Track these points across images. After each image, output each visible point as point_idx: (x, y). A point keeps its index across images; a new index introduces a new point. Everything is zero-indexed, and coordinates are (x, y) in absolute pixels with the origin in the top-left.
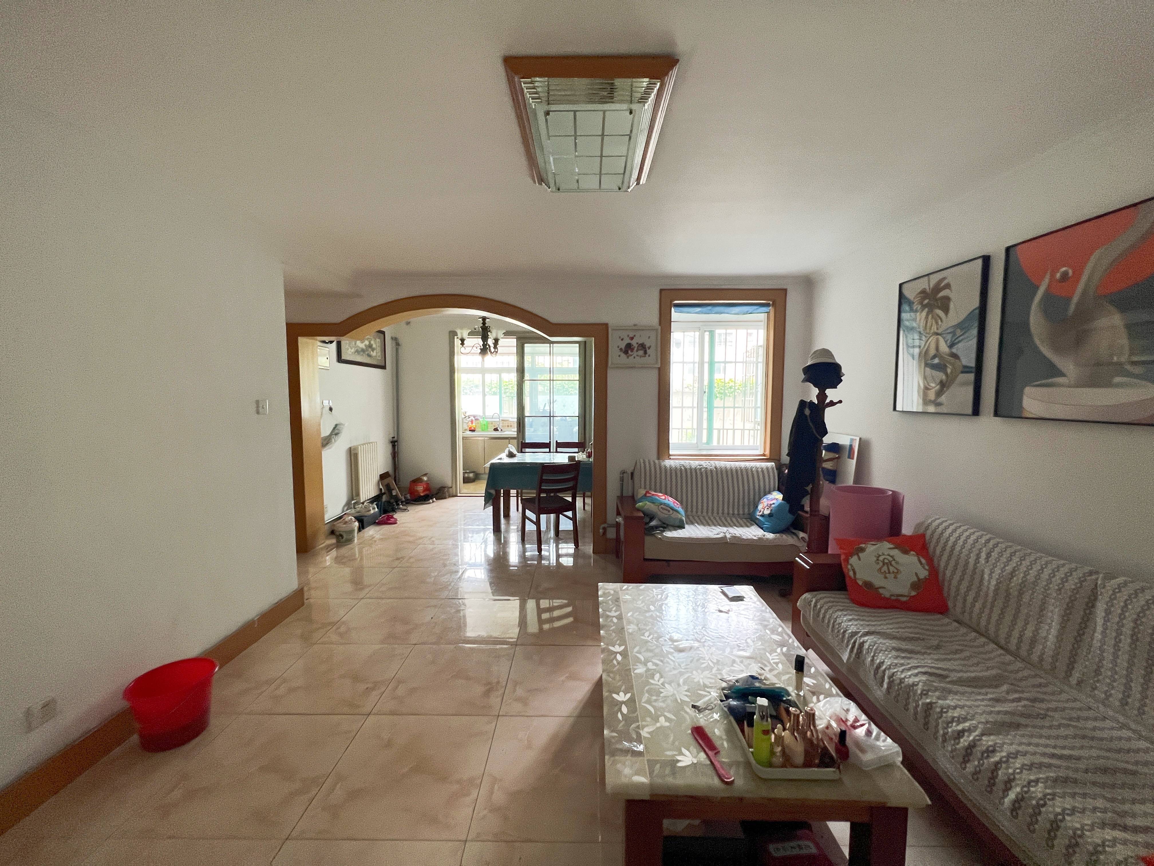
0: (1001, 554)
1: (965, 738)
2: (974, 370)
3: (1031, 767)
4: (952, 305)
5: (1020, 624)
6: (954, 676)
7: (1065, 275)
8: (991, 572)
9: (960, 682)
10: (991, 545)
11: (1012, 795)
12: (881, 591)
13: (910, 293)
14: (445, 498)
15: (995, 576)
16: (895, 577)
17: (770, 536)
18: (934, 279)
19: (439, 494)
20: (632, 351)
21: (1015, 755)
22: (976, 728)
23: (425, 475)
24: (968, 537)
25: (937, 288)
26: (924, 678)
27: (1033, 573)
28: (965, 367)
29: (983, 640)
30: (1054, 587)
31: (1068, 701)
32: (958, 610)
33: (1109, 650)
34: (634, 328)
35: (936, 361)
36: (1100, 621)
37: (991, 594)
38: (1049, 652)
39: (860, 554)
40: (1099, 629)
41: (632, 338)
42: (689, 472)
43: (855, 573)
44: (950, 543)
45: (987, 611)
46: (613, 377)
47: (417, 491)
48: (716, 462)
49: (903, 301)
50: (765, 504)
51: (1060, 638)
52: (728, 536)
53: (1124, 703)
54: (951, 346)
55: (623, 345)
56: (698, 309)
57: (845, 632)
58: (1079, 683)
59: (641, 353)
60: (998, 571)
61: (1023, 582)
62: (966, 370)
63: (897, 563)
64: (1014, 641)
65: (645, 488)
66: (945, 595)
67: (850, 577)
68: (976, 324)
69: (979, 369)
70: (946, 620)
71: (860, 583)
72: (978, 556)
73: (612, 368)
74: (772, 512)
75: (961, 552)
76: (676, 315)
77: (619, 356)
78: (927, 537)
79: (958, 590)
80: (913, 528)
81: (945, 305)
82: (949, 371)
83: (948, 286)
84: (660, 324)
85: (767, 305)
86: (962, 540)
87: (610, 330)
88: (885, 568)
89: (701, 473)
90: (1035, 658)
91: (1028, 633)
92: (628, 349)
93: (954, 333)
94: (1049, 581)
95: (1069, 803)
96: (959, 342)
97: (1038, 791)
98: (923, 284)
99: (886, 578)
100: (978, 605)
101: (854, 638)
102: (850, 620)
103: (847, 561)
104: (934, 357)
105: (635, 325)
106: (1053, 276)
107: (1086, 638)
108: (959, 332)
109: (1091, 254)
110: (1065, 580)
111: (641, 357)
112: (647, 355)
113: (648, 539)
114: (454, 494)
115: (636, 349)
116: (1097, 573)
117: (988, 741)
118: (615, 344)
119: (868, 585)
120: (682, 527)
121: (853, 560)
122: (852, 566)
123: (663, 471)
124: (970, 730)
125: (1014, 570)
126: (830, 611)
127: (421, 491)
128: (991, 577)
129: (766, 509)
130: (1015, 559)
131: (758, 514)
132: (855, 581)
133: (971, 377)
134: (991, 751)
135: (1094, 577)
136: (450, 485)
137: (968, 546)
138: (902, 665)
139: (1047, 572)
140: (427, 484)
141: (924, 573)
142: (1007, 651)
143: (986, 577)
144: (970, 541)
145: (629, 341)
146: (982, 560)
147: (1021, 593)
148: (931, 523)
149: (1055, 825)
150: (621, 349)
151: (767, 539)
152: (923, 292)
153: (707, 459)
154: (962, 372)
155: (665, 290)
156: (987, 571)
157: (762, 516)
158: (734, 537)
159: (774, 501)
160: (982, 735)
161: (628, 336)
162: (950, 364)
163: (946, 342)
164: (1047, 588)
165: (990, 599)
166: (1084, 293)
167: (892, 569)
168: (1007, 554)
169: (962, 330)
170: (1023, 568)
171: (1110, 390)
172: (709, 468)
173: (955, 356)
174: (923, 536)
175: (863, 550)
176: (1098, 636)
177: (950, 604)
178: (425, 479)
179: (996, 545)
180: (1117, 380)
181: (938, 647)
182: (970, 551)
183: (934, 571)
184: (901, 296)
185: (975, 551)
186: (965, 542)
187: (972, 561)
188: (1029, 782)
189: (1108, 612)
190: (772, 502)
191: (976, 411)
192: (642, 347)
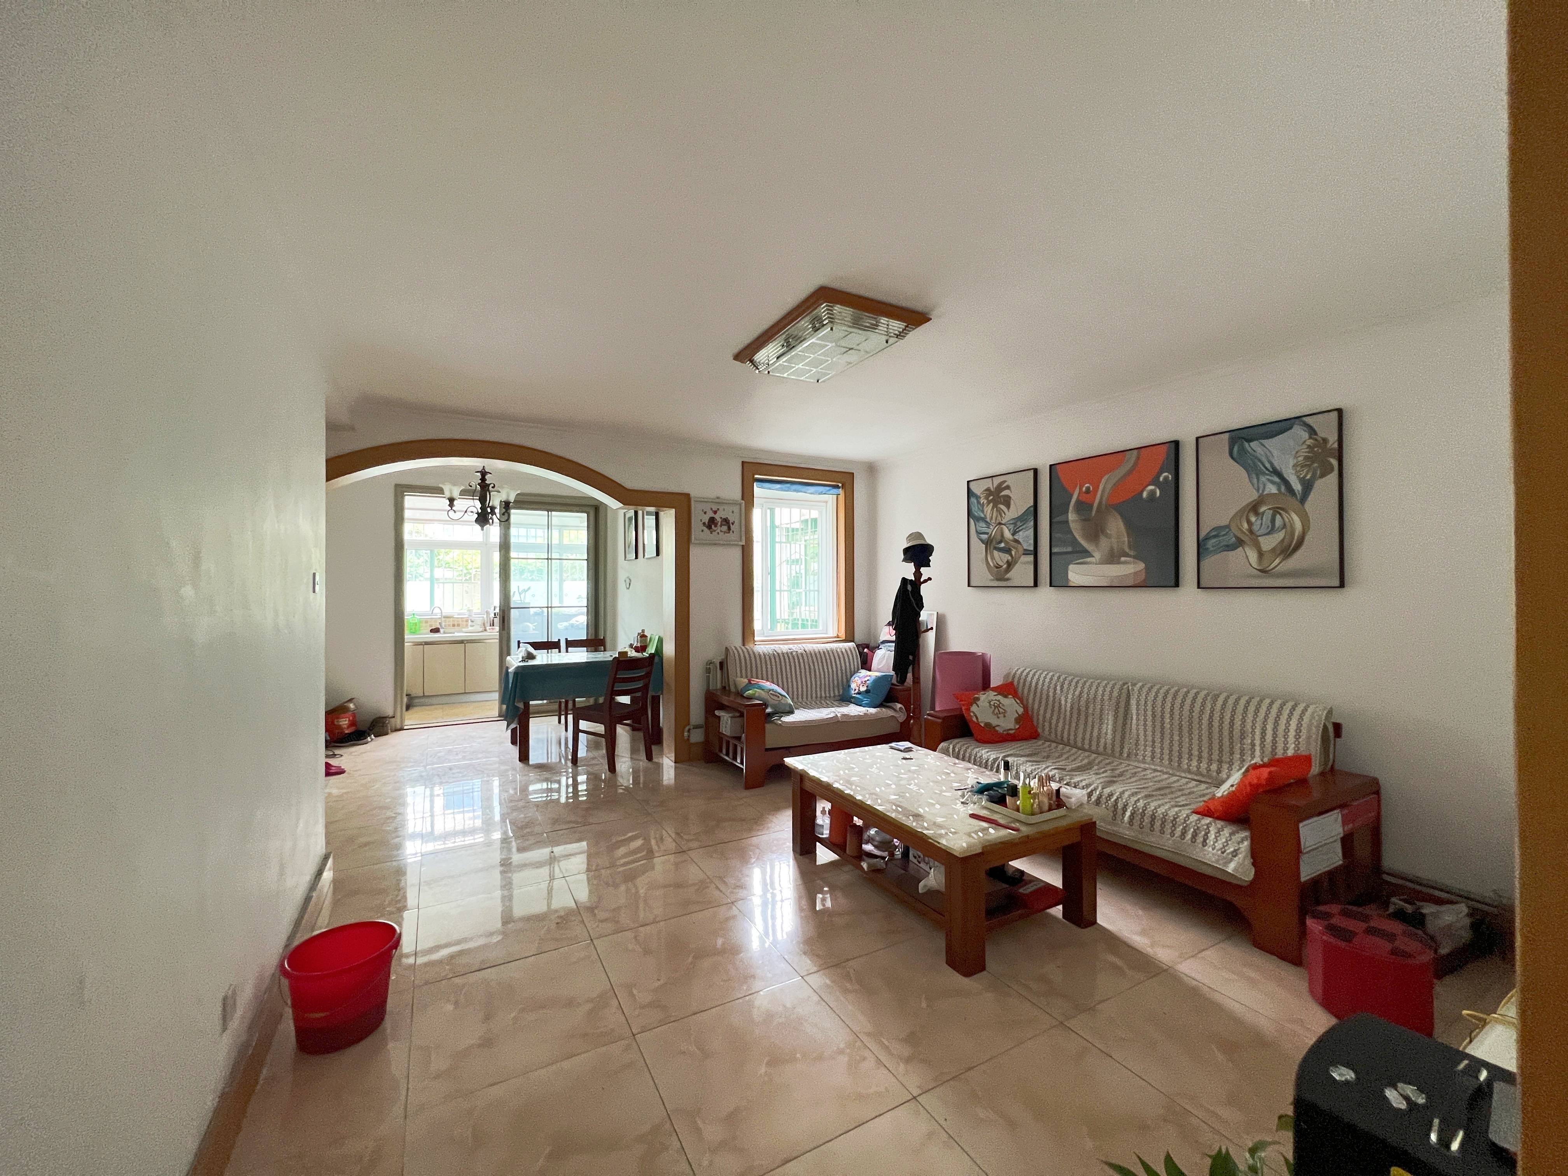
0: (1070, 684)
1: (1094, 795)
2: (1033, 552)
3: (1133, 795)
4: (1012, 502)
5: (1089, 729)
6: (1068, 768)
7: (1088, 488)
8: (1066, 698)
9: (1072, 770)
10: (1061, 679)
11: (1128, 814)
12: (997, 728)
13: (977, 489)
14: (386, 734)
15: (1069, 700)
16: (1005, 716)
17: (872, 711)
18: (997, 481)
19: (376, 730)
20: (716, 526)
21: (1123, 792)
22: (1098, 787)
23: (351, 700)
24: (1045, 678)
25: (1000, 488)
26: (1056, 771)
27: (1093, 691)
28: (1025, 550)
29: (1068, 748)
30: (1106, 697)
31: (1126, 766)
32: (1047, 732)
33: (1141, 728)
34: (717, 500)
35: (1003, 545)
36: (1134, 712)
37: (1068, 713)
38: (1109, 741)
39: (978, 703)
40: (1135, 717)
41: (715, 512)
42: (781, 655)
43: (977, 718)
44: (1034, 684)
45: (1067, 727)
46: (696, 553)
47: (339, 727)
48: (803, 645)
49: (970, 495)
50: (859, 682)
51: (1114, 731)
52: (839, 715)
53: (1153, 758)
54: (1013, 534)
55: (706, 519)
56: (778, 486)
57: (987, 761)
58: (1128, 756)
59: (725, 528)
60: (1070, 696)
61: (1088, 699)
62: (1026, 553)
63: (1003, 705)
64: (1087, 742)
65: (747, 677)
66: (1035, 724)
67: (974, 722)
68: (1032, 518)
69: (1035, 553)
70: (1040, 743)
71: (982, 725)
72: (1055, 689)
73: (696, 544)
74: (869, 688)
75: (1042, 690)
76: (759, 491)
77: (702, 531)
78: (1015, 683)
79: (1044, 717)
80: (1002, 679)
81: (1007, 502)
82: (1013, 553)
83: (1008, 487)
84: (743, 499)
85: (837, 487)
86: (1041, 681)
87: (693, 503)
88: (996, 710)
89: (793, 657)
90: (1101, 749)
91: (1095, 734)
92: (711, 523)
93: (1015, 524)
94: (1103, 695)
95: (1155, 804)
96: (1020, 531)
97: (1141, 804)
98: (988, 484)
99: (998, 718)
100: (1060, 725)
101: (997, 763)
102: (988, 752)
103: (968, 710)
104: (1000, 542)
105: (718, 498)
106: (1081, 489)
107: (1128, 726)
108: (1019, 524)
109: (1102, 478)
110: (1111, 692)
111: (725, 532)
112: (731, 532)
113: (768, 726)
114: (398, 727)
115: (719, 524)
116: (1127, 683)
117: (1107, 791)
118: (698, 518)
119: (988, 725)
120: (792, 712)
121: (974, 708)
122: (974, 713)
123: (758, 658)
124: (1095, 789)
125: (1080, 694)
126: (969, 750)
127: (345, 726)
128: (1066, 701)
129: (861, 687)
130: (1080, 685)
131: (853, 692)
132: (978, 724)
133: (1031, 558)
134: (1111, 795)
135: (1126, 686)
136: (391, 714)
137: (1046, 684)
138: (1039, 768)
139: (1100, 690)
140: (354, 715)
141: (1021, 710)
142: (1085, 750)
143: (1063, 702)
144: (1047, 680)
145: (713, 515)
146: (1058, 691)
147: (1087, 708)
148: (1015, 673)
149: (1153, 817)
150: (704, 524)
151: (871, 714)
152: (988, 490)
153: (794, 643)
154: (1024, 554)
155: (746, 462)
156: (1063, 699)
157: (859, 693)
158: (844, 715)
159: (868, 678)
160: (1103, 789)
161: (711, 509)
162: (1014, 548)
163: (1009, 530)
164: (1102, 700)
165: (1068, 718)
166: (1100, 503)
167: (1001, 710)
168: (1073, 684)
169: (1021, 522)
170: (1086, 690)
171: (1118, 566)
172: (799, 651)
173: (1017, 541)
174: (1012, 683)
175: (978, 699)
176: (1134, 721)
177: (1040, 730)
178: (352, 706)
179: (1065, 679)
180: (1123, 559)
181: (1048, 757)
182: (1049, 687)
183: (1026, 708)
184: (970, 493)
185: (1052, 686)
186: (1044, 681)
187: (1051, 694)
188: (1135, 802)
189: (1138, 705)
190: (866, 679)
191: (1036, 584)
192: (726, 521)
